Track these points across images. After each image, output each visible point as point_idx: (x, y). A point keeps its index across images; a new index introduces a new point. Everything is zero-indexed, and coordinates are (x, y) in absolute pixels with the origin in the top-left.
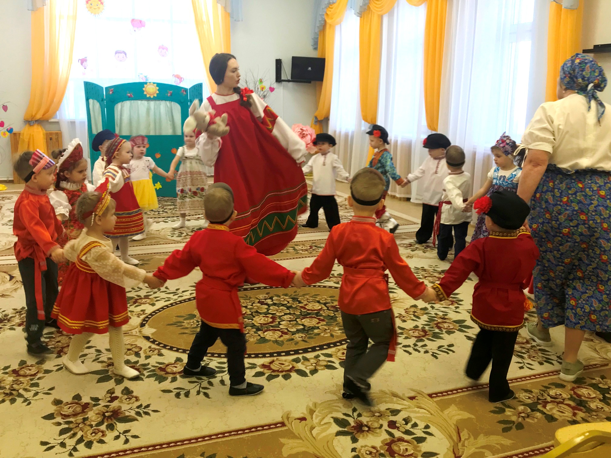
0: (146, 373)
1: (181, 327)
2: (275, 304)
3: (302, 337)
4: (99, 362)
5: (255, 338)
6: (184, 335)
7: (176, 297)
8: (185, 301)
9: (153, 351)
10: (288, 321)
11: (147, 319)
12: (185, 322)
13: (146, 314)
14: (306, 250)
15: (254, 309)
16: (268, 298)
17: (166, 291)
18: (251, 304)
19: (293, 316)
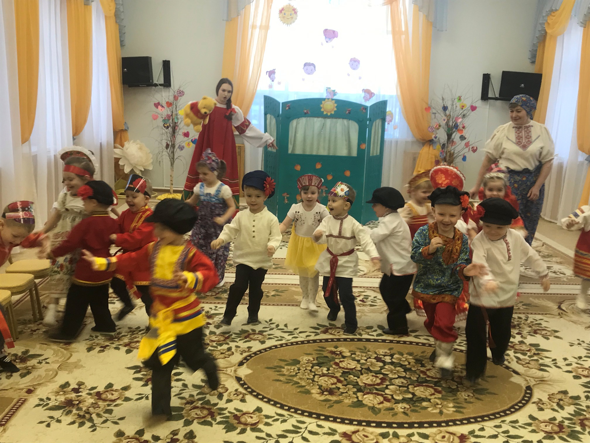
0: (219, 419)
1: (278, 373)
2: (392, 363)
3: (405, 408)
4: (179, 398)
5: (351, 400)
6: (278, 383)
7: (290, 337)
8: (297, 343)
9: (238, 395)
10: (398, 386)
11: (249, 358)
12: (286, 367)
13: (251, 352)
15: (366, 365)
16: (389, 354)
17: (284, 329)
18: (366, 358)
19: (407, 381)
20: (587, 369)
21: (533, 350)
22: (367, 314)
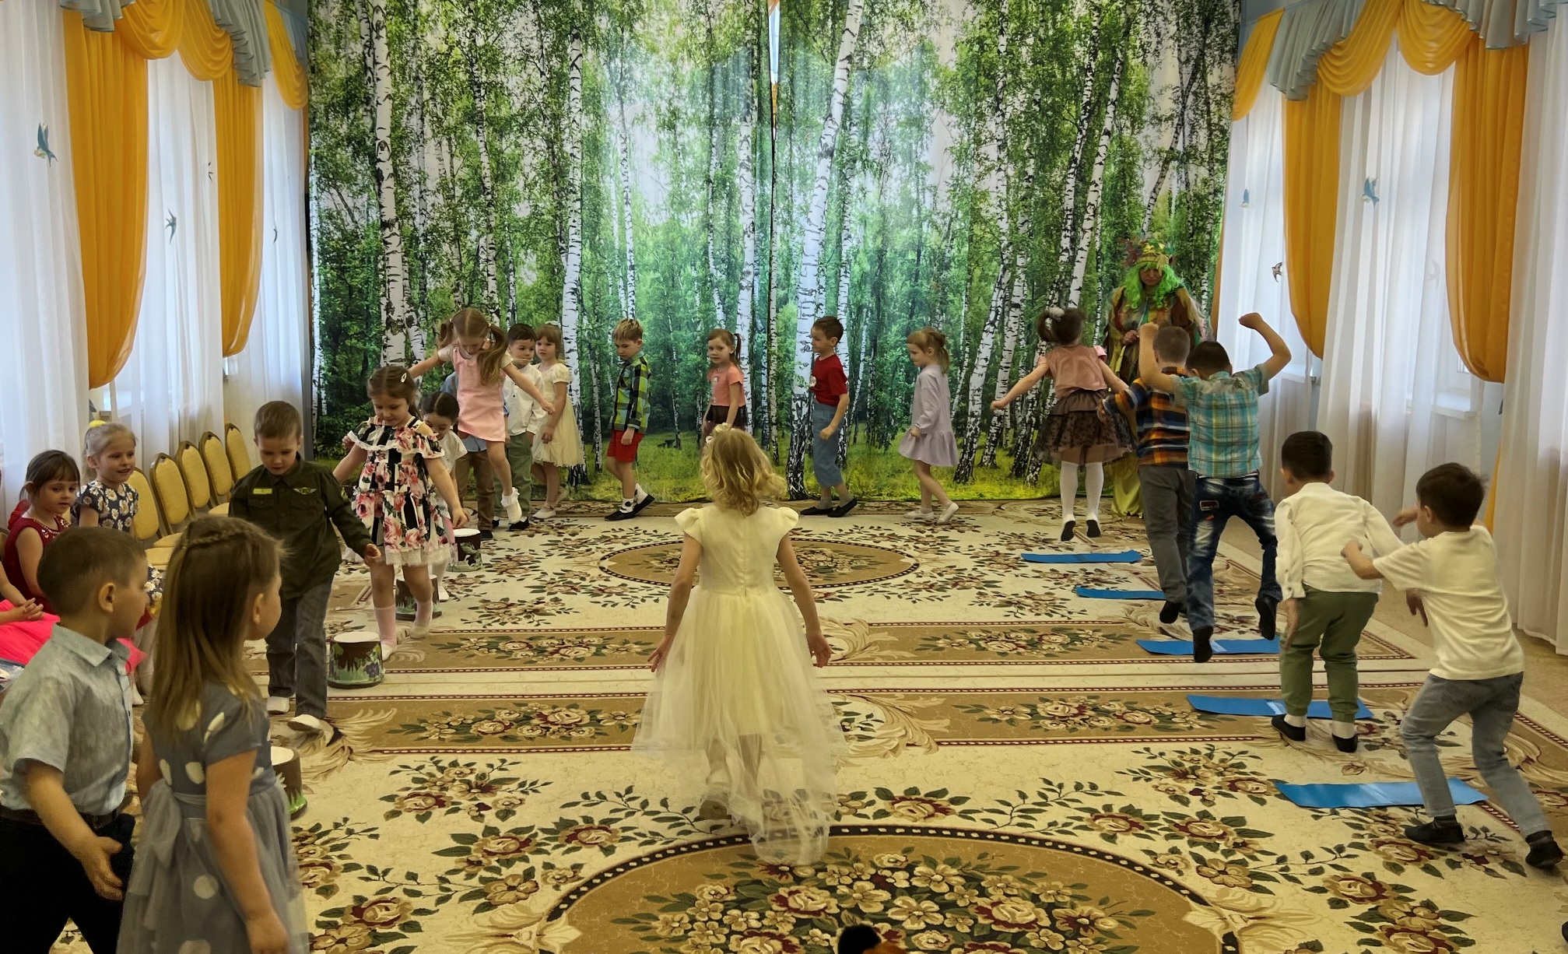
1: (641, 934)
2: (911, 891)
7: (672, 833)
8: (689, 847)
11: (574, 897)
12: (661, 916)
13: (580, 879)
14: (1064, 719)
15: (851, 900)
16: (904, 866)
17: (659, 812)
18: (849, 881)
19: (946, 936)
20: (1357, 880)
21: (1232, 834)
22: (851, 760)
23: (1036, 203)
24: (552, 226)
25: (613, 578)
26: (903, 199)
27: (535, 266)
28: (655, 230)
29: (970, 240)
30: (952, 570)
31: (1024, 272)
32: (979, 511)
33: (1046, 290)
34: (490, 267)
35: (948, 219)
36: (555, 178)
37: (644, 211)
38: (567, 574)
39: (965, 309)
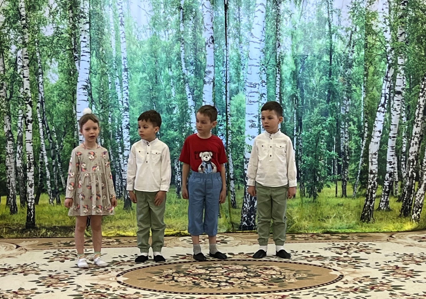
23: (410, 20)
24: (69, 41)
25: (128, 288)
26: (319, 19)
27: (57, 70)
28: (142, 44)
29: (366, 46)
30: (368, 279)
31: (404, 69)
32: (377, 239)
33: (419, 82)
34: (25, 71)
35: (350, 32)
36: (71, 8)
37: (134, 30)
38: (95, 287)
39: (364, 96)
